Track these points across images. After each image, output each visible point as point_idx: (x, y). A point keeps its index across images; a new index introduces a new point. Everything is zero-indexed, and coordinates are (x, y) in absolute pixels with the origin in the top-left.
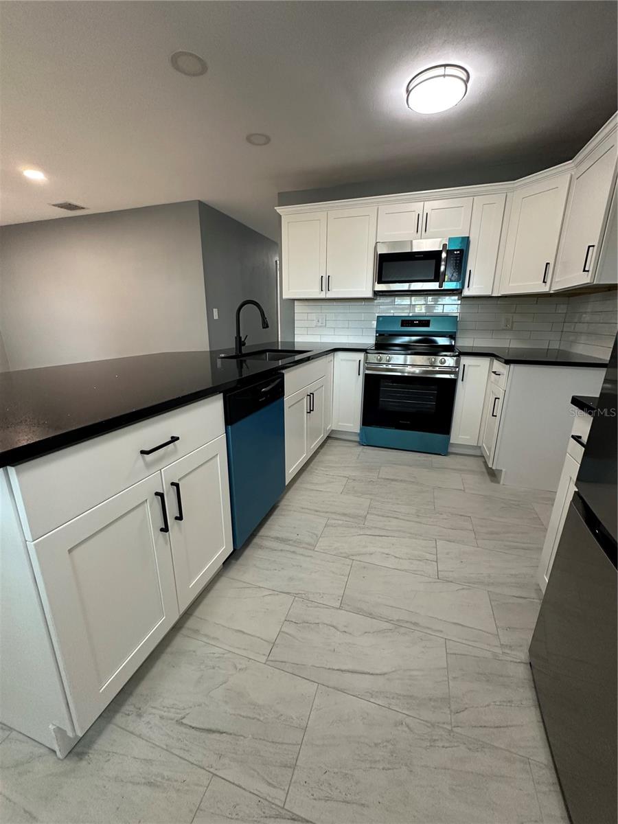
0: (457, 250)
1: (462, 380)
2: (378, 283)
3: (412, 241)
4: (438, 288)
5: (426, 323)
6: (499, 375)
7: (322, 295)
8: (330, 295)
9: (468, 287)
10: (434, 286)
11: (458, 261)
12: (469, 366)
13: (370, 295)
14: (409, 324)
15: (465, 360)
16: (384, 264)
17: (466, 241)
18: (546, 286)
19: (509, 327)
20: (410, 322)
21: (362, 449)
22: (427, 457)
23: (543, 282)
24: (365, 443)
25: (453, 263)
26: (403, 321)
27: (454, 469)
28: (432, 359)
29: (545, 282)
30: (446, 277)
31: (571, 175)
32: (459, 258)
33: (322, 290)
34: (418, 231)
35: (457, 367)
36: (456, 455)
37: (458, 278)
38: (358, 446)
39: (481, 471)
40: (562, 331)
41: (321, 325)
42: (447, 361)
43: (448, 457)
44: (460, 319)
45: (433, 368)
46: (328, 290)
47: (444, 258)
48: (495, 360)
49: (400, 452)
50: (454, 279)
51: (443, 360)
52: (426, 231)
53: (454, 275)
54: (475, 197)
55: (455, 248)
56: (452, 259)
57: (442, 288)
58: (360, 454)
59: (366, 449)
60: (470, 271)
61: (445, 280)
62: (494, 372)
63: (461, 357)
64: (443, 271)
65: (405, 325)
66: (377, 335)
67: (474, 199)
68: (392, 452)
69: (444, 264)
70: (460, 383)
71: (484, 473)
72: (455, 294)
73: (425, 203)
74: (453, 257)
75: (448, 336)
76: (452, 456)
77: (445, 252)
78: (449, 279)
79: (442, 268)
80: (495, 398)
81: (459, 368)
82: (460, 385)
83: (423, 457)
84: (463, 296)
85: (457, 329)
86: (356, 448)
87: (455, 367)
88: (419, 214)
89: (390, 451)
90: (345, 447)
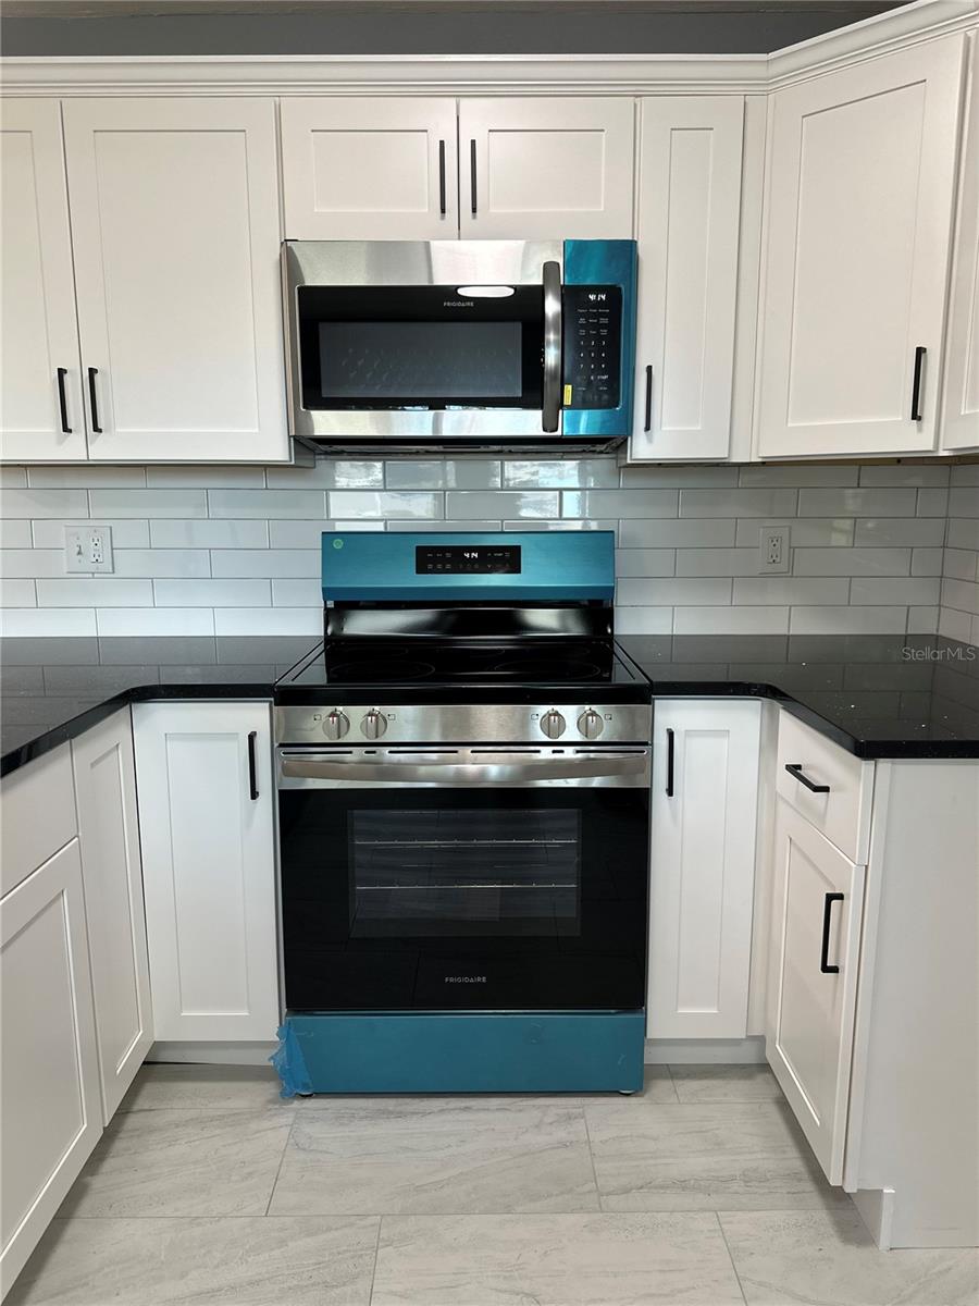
0: (596, 289)
1: (670, 792)
2: (307, 407)
3: (427, 245)
4: (539, 432)
5: (508, 559)
6: (826, 789)
7: (72, 449)
8: (104, 449)
9: (648, 428)
10: (527, 422)
11: (604, 332)
12: (688, 733)
13: (277, 449)
14: (444, 561)
15: (672, 714)
16: (326, 331)
17: (624, 254)
18: (920, 430)
19: (783, 567)
20: (448, 555)
21: (290, 1121)
22: (570, 1117)
23: (913, 419)
24: (305, 1086)
25: (587, 338)
26: (421, 551)
27: (683, 1185)
28: (549, 720)
29: (920, 419)
30: (568, 389)
31: (967, 40)
32: (604, 321)
33: (66, 429)
34: (443, 211)
35: (646, 744)
36: (672, 1078)
37: (605, 397)
38: (277, 1106)
39: (787, 1172)
40: (941, 577)
41: (93, 568)
42: (607, 720)
43: (646, 1096)
44: (620, 542)
45: (554, 752)
46: (96, 429)
47: (555, 317)
48: (787, 713)
49: (460, 1109)
50: (596, 397)
51: (590, 718)
52: (474, 210)
53: (595, 383)
54: (639, 99)
55: (589, 281)
56: (582, 321)
57: (556, 430)
58: (280, 1166)
59: (313, 1120)
60: (649, 369)
61: (565, 403)
62: (793, 766)
63: (656, 702)
64: (556, 367)
65: (430, 566)
66: (331, 604)
67: (635, 105)
68: (424, 1114)
69: (555, 341)
70: (660, 804)
71: (800, 1180)
72: (601, 452)
73: (464, 102)
74: (587, 316)
75: (586, 603)
76: (661, 1087)
77: (555, 295)
78: (579, 399)
79: (551, 357)
80: (827, 895)
81: (652, 744)
82: (662, 810)
83: (551, 1124)
84: (629, 461)
85: (614, 578)
86: (266, 1124)
87: (638, 745)
88: (442, 143)
89: (417, 1113)
90: (215, 1123)
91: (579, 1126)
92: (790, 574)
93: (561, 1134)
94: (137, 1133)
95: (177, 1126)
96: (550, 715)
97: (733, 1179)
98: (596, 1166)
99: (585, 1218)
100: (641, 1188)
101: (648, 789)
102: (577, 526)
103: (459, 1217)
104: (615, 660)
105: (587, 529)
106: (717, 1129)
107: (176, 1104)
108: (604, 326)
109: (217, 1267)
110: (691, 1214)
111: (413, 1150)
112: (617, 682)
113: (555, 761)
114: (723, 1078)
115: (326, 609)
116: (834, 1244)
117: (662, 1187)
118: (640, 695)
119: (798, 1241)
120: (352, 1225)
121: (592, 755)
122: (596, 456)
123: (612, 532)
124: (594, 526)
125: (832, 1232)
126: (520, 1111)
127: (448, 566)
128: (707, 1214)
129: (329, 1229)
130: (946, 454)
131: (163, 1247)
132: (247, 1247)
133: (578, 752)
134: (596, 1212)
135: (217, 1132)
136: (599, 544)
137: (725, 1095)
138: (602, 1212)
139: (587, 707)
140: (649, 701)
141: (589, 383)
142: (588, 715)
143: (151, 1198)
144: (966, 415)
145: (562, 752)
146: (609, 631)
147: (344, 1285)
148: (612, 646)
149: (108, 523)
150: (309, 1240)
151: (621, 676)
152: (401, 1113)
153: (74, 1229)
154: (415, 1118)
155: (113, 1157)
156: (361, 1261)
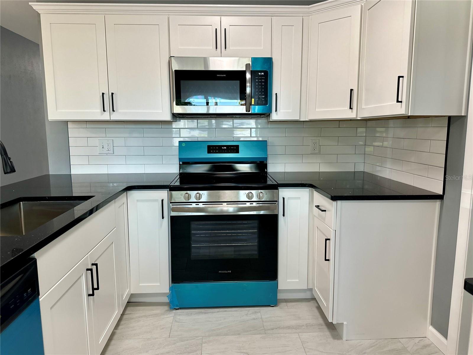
0: (261, 72)
1: (284, 215)
2: (177, 104)
4: (244, 112)
5: (235, 149)
6: (325, 211)
7: (106, 117)
8: (115, 117)
9: (276, 111)
11: (263, 84)
12: (289, 198)
13: (168, 117)
14: (216, 149)
15: (284, 193)
16: (182, 82)
17: (269, 61)
18: (352, 112)
19: (317, 151)
20: (217, 148)
21: (173, 315)
22: (256, 312)
23: (350, 109)
24: (177, 306)
25: (258, 85)
26: (209, 147)
27: (289, 327)
28: (249, 194)
29: (352, 109)
30: (253, 100)
31: (362, 6)
32: (263, 80)
33: (104, 111)
34: (216, 48)
35: (277, 201)
36: (286, 302)
37: (264, 102)
38: (168, 312)
39: (319, 324)
40: (364, 154)
41: (107, 152)
42: (265, 195)
43: (278, 307)
44: (269, 144)
45: (250, 204)
46: (113, 111)
47: (249, 78)
48: (316, 192)
49: (223, 311)
50: (261, 102)
51: (261, 194)
52: (225, 48)
53: (261, 98)
54: (273, 17)
55: (259, 69)
56: (257, 80)
57: (250, 111)
58: (171, 326)
59: (180, 315)
60: (276, 94)
61: (252, 104)
62: (317, 206)
63: (279, 189)
64: (249, 94)
65: (212, 151)
66: (181, 163)
67: (272, 19)
68: (213, 313)
69: (249, 86)
70: (281, 219)
71: (322, 326)
72: (263, 117)
73: (222, 17)
74: (258, 79)
75: (259, 162)
76: (283, 305)
77: (249, 73)
78: (256, 102)
79: (248, 90)
80: (325, 239)
81: (278, 202)
82: (281, 221)
83: (250, 314)
84: (271, 120)
85: (267, 155)
86: (166, 316)
87: (274, 202)
88: (216, 29)
89: (211, 313)
90: (150, 316)
91: (259, 314)
92: (319, 153)
93: (254, 316)
94: (128, 319)
95: (139, 317)
96: (249, 193)
97: (303, 326)
98: (264, 324)
99: (261, 336)
100: (277, 328)
101: (277, 214)
102: (255, 139)
103: (225, 336)
104: (268, 179)
105: (258, 140)
106: (299, 314)
107: (138, 312)
108: (263, 82)
109: (157, 349)
110: (291, 334)
111: (210, 321)
112: (268, 184)
113: (251, 206)
114: (301, 302)
115: (180, 164)
116: (331, 340)
117: (283, 328)
118: (275, 187)
119: (321, 339)
120: (194, 339)
121: (261, 205)
122: (261, 118)
123: (266, 141)
124: (260, 139)
125: (331, 337)
126: (241, 311)
127: (217, 151)
128: (296, 334)
129: (188, 340)
130: (359, 118)
131: (140, 345)
132: (165, 344)
133: (257, 204)
134: (264, 334)
135: (151, 319)
136: (262, 145)
137: (302, 306)
138: (266, 334)
139: (260, 191)
140: (277, 189)
141: (259, 98)
142: (260, 193)
143: (135, 335)
144: (363, 108)
145: (253, 204)
146: (266, 170)
147: (194, 352)
148: (267, 175)
149: (112, 138)
150: (182, 342)
151: (269, 182)
152: (206, 312)
153: (113, 342)
154: (210, 314)
155: (122, 325)
156: (198, 347)
